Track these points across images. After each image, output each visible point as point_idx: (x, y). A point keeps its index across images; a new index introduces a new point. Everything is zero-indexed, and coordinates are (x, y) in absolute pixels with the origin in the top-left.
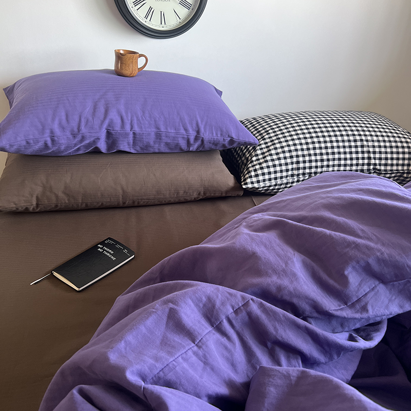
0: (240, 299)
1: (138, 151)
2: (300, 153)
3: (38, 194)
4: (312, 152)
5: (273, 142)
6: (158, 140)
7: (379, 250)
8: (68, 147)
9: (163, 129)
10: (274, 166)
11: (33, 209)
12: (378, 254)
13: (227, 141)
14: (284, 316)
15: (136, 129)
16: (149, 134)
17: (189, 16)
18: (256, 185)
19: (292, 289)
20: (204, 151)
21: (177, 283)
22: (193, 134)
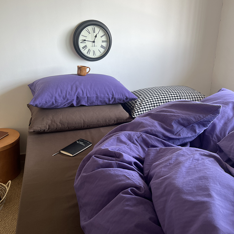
0: (139, 134)
1: (89, 105)
2: (155, 102)
3: (49, 124)
4: (160, 102)
5: (143, 99)
6: (97, 100)
8: (61, 104)
9: (99, 95)
10: (145, 108)
13: (125, 98)
15: (88, 95)
16: (93, 97)
17: (104, 52)
19: (155, 130)
22: (111, 96)
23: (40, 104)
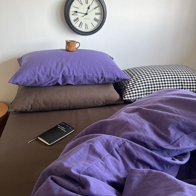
0: (121, 141)
1: (76, 84)
2: (149, 84)
3: (31, 104)
4: (155, 83)
5: (137, 79)
6: (85, 79)
7: (183, 119)
8: (45, 82)
9: (87, 74)
10: (138, 89)
11: (29, 110)
12: (183, 120)
13: (116, 78)
14: (141, 148)
15: (75, 74)
16: (81, 76)
17: (98, 25)
18: (129, 98)
19: (144, 136)
20: (105, 83)
21: (93, 135)
22: (100, 76)
23: (21, 82)
